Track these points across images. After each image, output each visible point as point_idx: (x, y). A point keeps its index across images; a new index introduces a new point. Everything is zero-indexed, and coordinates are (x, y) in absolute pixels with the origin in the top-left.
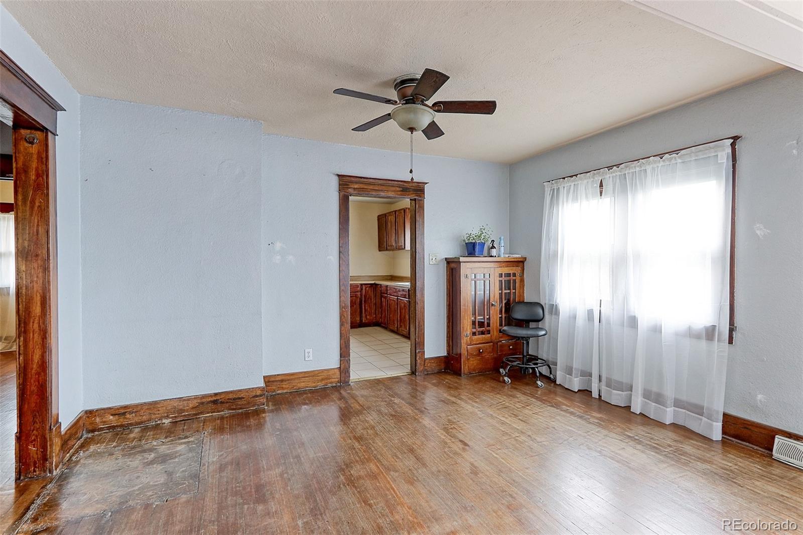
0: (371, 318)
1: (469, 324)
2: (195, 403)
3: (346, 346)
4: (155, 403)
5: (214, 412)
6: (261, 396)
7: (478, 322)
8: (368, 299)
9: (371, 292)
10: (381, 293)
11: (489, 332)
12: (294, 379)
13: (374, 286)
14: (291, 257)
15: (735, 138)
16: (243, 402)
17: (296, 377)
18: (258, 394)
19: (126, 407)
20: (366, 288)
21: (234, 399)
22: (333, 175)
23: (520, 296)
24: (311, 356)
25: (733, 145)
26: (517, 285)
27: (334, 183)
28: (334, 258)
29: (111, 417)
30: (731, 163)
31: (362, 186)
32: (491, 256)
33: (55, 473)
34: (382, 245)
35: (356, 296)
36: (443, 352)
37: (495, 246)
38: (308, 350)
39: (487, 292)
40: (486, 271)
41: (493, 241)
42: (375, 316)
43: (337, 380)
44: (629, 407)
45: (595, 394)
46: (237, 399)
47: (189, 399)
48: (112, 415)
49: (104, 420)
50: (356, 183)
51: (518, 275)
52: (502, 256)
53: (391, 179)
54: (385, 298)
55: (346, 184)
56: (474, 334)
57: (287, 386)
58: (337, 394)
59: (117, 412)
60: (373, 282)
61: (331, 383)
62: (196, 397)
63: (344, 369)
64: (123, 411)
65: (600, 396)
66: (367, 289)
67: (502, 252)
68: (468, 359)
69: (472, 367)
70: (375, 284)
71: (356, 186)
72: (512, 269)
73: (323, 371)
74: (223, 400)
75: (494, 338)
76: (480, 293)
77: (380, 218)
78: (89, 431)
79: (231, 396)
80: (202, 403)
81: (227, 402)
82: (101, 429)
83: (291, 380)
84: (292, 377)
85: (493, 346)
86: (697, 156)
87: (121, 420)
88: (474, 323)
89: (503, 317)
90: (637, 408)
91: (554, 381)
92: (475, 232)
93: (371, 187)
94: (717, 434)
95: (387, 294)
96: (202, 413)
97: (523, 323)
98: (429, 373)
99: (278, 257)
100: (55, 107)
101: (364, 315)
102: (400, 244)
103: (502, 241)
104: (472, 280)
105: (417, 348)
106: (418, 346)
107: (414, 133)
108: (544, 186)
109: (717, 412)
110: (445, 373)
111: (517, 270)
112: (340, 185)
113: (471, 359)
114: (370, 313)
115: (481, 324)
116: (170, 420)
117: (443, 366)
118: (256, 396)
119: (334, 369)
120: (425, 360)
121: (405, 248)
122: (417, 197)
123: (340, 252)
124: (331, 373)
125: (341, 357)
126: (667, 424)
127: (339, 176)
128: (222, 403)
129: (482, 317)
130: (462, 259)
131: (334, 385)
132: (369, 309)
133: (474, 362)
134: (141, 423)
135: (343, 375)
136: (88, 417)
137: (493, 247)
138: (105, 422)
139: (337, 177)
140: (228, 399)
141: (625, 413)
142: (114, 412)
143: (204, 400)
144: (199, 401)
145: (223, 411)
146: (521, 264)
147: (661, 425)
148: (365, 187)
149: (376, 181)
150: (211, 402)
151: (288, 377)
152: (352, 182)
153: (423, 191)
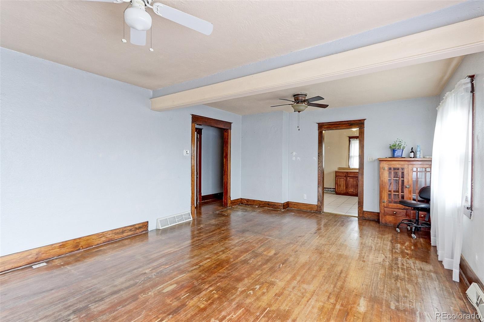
1: (386, 196)
2: (263, 203)
3: (320, 196)
4: (255, 200)
5: (268, 207)
12: (299, 205)
14: (299, 158)
19: (248, 199)
21: (274, 205)
22: (315, 124)
24: (306, 197)
27: (316, 126)
28: (316, 158)
29: (246, 201)
33: (229, 208)
38: (305, 195)
39: (402, 179)
41: (412, 148)
43: (316, 210)
50: (326, 125)
52: (419, 157)
53: (346, 120)
55: (322, 127)
56: (390, 202)
57: (296, 207)
61: (313, 210)
63: (320, 206)
64: (248, 200)
67: (418, 155)
68: (385, 216)
69: (388, 221)
71: (326, 127)
73: (310, 204)
74: (271, 204)
78: (241, 204)
80: (265, 204)
83: (298, 205)
84: (298, 204)
85: (406, 212)
96: (265, 207)
98: (366, 219)
99: (295, 158)
103: (419, 148)
104: (388, 171)
106: (360, 204)
110: (377, 221)
112: (318, 127)
113: (387, 216)
116: (257, 206)
117: (376, 218)
119: (315, 205)
120: (364, 211)
122: (361, 127)
123: (318, 156)
124: (313, 206)
125: (318, 201)
127: (318, 123)
130: (380, 159)
133: (390, 218)
134: (251, 205)
135: (318, 208)
136: (241, 200)
137: (412, 152)
138: (244, 202)
139: (318, 124)
145: (270, 208)
148: (330, 126)
149: (336, 123)
150: (267, 204)
151: (297, 204)
152: (324, 125)
153: (363, 124)
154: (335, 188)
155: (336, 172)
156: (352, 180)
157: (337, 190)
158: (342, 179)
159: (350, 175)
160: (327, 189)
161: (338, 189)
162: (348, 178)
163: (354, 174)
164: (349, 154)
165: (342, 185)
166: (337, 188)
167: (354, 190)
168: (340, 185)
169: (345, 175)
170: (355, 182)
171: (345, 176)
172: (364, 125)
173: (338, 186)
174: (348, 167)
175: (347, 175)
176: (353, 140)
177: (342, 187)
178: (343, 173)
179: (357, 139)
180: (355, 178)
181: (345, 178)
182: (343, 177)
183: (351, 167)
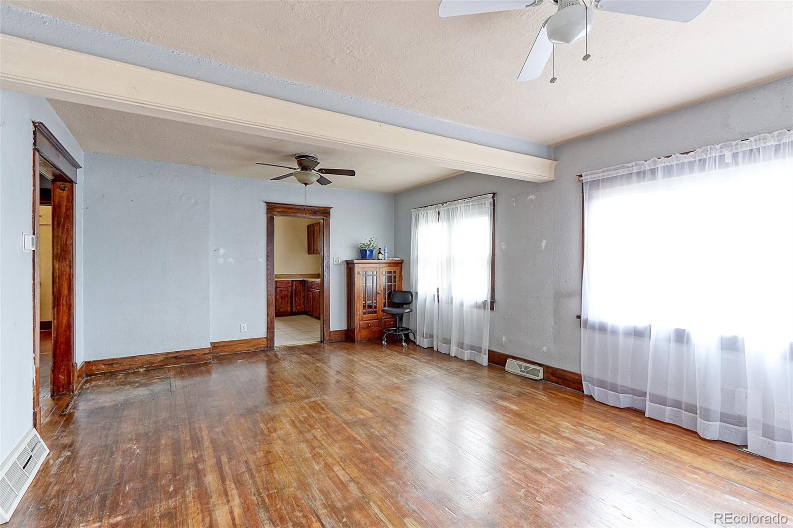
0: (300, 308)
1: (361, 306)
2: (162, 358)
3: (271, 322)
4: (134, 357)
5: (175, 364)
6: (209, 354)
7: (368, 305)
8: (298, 293)
9: (301, 287)
10: (308, 287)
11: (375, 312)
12: (232, 345)
13: (303, 283)
14: (230, 259)
15: (494, 194)
16: (195, 358)
17: (235, 343)
18: (206, 352)
19: (113, 360)
20: (296, 284)
21: (190, 356)
22: (262, 202)
23: (399, 287)
24: (246, 329)
25: (493, 197)
26: (397, 279)
27: (263, 208)
28: (263, 260)
29: (103, 366)
30: (492, 208)
31: (283, 210)
32: (378, 259)
33: (75, 393)
34: (310, 249)
35: (287, 291)
36: (344, 327)
37: (381, 252)
38: (244, 325)
39: (375, 284)
40: (373, 269)
41: (380, 249)
42: (303, 306)
43: (264, 346)
44: (449, 354)
45: (435, 349)
46: (191, 355)
47: (157, 355)
48: (104, 365)
49: (98, 368)
50: (279, 208)
51: (398, 272)
52: (386, 259)
54: (311, 291)
55: (272, 209)
56: (365, 313)
57: (228, 350)
58: (264, 354)
59: (107, 363)
60: (302, 279)
61: (260, 348)
62: (162, 354)
63: (270, 338)
64: (111, 362)
65: (438, 350)
66: (297, 284)
67: (385, 257)
68: (360, 331)
69: (363, 337)
70: (303, 280)
71: (279, 210)
72: (393, 269)
73: (254, 339)
74: (181, 356)
75: (379, 316)
76: (369, 284)
77: (309, 227)
78: (87, 376)
79: (187, 354)
80: (167, 358)
81: (184, 358)
82: (97, 374)
85: (379, 321)
86: (478, 202)
87: (110, 368)
88: (364, 307)
89: (387, 302)
90: (453, 354)
91: (416, 344)
92: (367, 242)
93: (290, 211)
94: (485, 362)
95: (312, 288)
96: (167, 365)
97: (399, 305)
98: (334, 341)
99: (222, 260)
100: (76, 165)
101: (294, 305)
103: (386, 249)
104: (363, 276)
105: (325, 324)
106: (325, 323)
107: (307, 186)
108: (411, 212)
109: (485, 350)
110: (345, 341)
111: (397, 269)
112: (267, 209)
113: (362, 331)
114: (299, 304)
115: (370, 307)
116: (144, 369)
117: (344, 337)
118: (205, 354)
119: (263, 338)
120: (331, 332)
122: (324, 218)
123: (267, 256)
124: (260, 341)
125: (268, 330)
126: (466, 360)
127: (266, 203)
128: (181, 358)
129: (371, 302)
130: (355, 261)
131: (263, 349)
132: (298, 301)
133: (364, 333)
134: (124, 370)
135: (269, 342)
136: (87, 366)
137: (380, 253)
138: (98, 369)
139: (265, 204)
140: (185, 356)
141: (447, 357)
142: (105, 363)
143: (167, 356)
144: (164, 357)
145: (181, 363)
146: (400, 265)
147: (462, 361)
148: (286, 210)
149: (295, 207)
150: (173, 357)
151: (228, 344)
152: (276, 207)
153: (329, 213)
172: (330, 215)
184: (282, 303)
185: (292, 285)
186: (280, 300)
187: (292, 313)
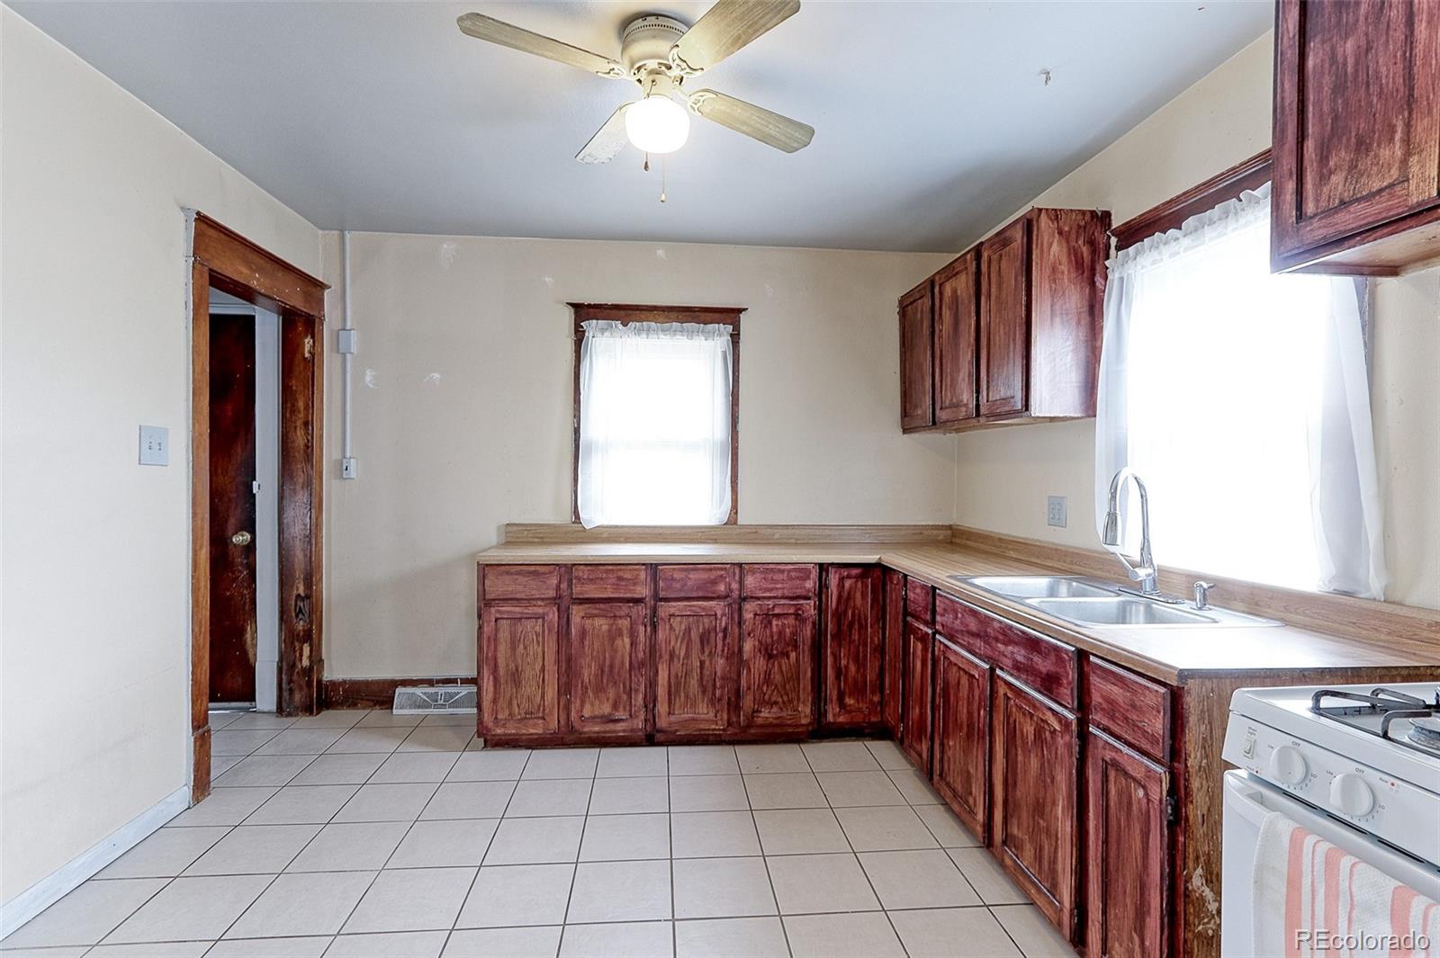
8: (851, 625)
9: (864, 596)
10: (906, 613)
13: (878, 574)
20: (842, 580)
34: (916, 407)
35: (797, 616)
42: (876, 699)
54: (925, 641)
60: (871, 558)
66: (848, 584)
70: (877, 567)
77: (909, 305)
95: (930, 624)
101: (830, 691)
102: (1000, 392)
114: (855, 684)
121: (1027, 406)
132: (853, 668)
154: (474, 674)
155: (485, 570)
156: (602, 624)
157: (495, 712)
158: (529, 624)
159: (593, 591)
160: (419, 691)
161: (502, 703)
162: (577, 613)
163: (620, 579)
164: (577, 431)
165: (530, 673)
166: (495, 701)
167: (615, 706)
168: (516, 677)
169: (552, 593)
170: (627, 641)
171: (556, 600)
173: (496, 680)
174: (565, 517)
175: (564, 586)
176: (603, 330)
177: (530, 688)
178: (535, 573)
179: (625, 325)
180: (625, 609)
181: (553, 615)
182: (540, 610)
183: (595, 515)
184: (767, 680)
185: (823, 586)
186: (760, 664)
187: (821, 731)
